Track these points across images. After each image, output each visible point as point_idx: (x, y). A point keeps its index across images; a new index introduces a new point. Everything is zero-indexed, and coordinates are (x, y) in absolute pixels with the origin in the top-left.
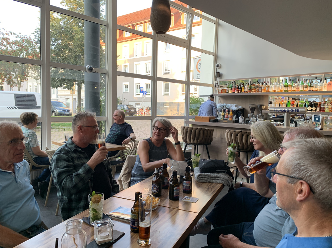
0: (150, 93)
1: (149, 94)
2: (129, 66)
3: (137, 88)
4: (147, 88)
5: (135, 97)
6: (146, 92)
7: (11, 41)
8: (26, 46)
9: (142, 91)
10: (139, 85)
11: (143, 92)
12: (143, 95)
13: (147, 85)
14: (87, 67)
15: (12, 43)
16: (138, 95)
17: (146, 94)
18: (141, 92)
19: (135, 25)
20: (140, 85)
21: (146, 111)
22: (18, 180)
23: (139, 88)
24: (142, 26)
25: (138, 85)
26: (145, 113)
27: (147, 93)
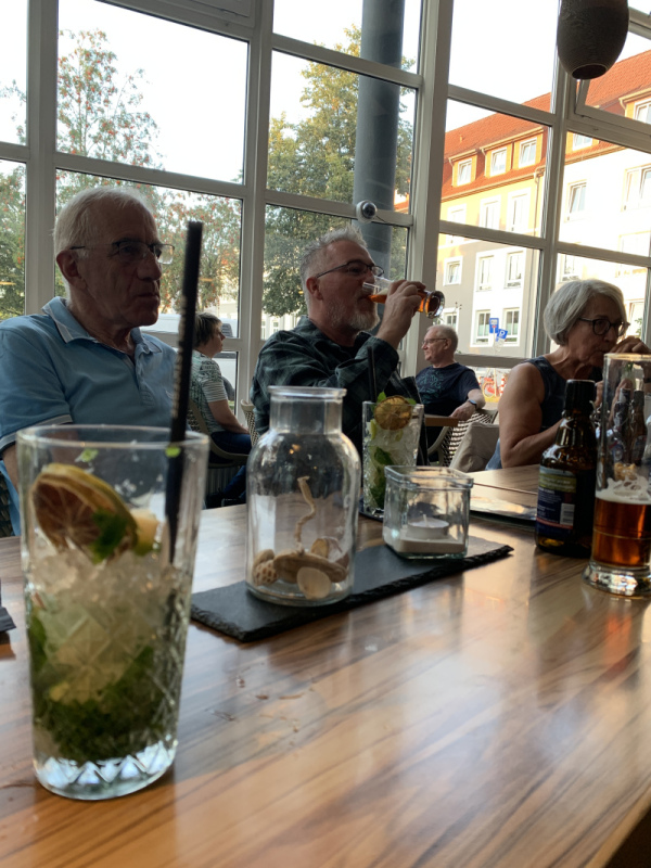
0: (518, 336)
1: (515, 340)
2: (461, 263)
3: (481, 323)
4: (509, 321)
5: (472, 346)
6: (506, 332)
7: (188, 209)
8: (218, 219)
9: (495, 329)
10: (485, 313)
11: (498, 331)
12: (497, 340)
13: (510, 314)
14: (359, 206)
15: (188, 213)
16: (483, 340)
17: (504, 337)
18: (491, 331)
19: (486, 152)
20: (488, 315)
21: (502, 383)
22: (144, 383)
23: (487, 323)
24: (505, 154)
25: (482, 315)
26: (498, 388)
27: (508, 337)
